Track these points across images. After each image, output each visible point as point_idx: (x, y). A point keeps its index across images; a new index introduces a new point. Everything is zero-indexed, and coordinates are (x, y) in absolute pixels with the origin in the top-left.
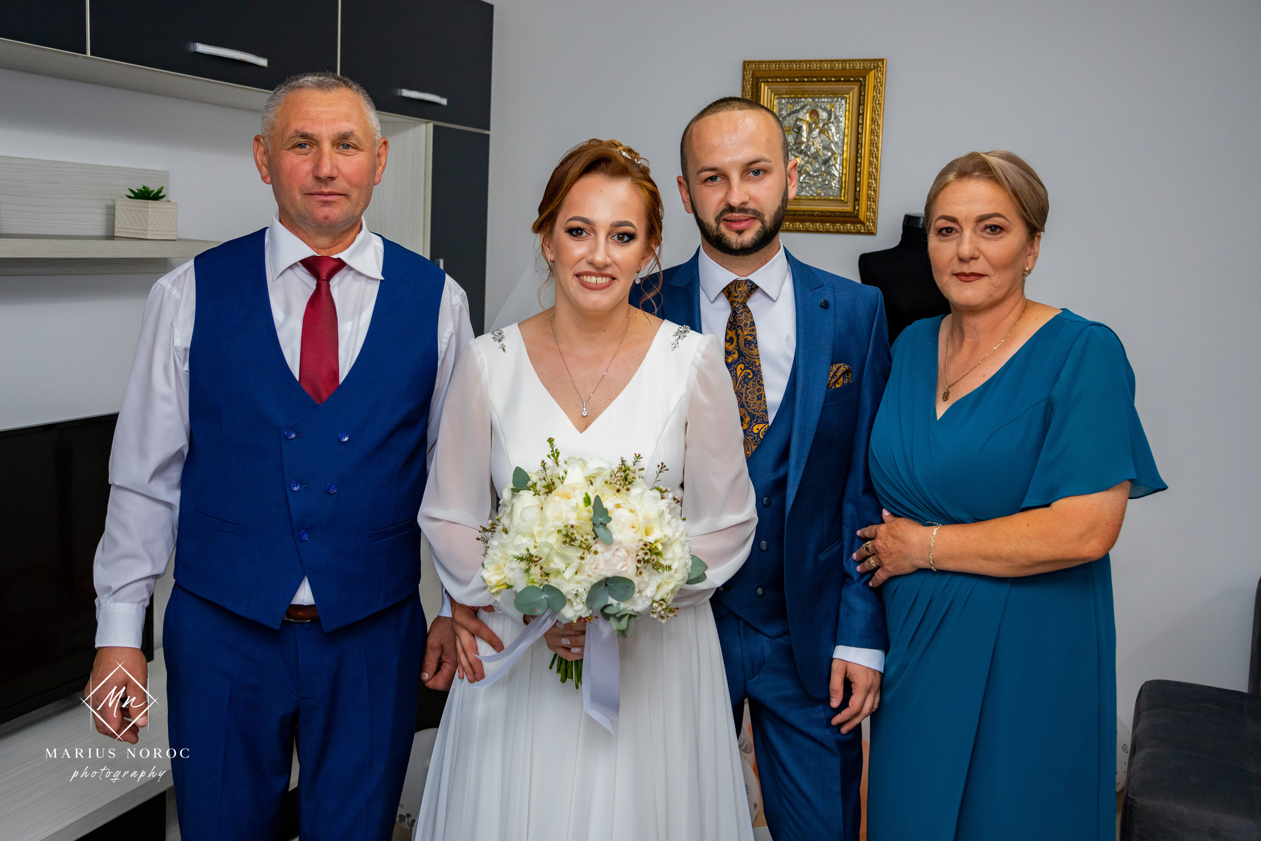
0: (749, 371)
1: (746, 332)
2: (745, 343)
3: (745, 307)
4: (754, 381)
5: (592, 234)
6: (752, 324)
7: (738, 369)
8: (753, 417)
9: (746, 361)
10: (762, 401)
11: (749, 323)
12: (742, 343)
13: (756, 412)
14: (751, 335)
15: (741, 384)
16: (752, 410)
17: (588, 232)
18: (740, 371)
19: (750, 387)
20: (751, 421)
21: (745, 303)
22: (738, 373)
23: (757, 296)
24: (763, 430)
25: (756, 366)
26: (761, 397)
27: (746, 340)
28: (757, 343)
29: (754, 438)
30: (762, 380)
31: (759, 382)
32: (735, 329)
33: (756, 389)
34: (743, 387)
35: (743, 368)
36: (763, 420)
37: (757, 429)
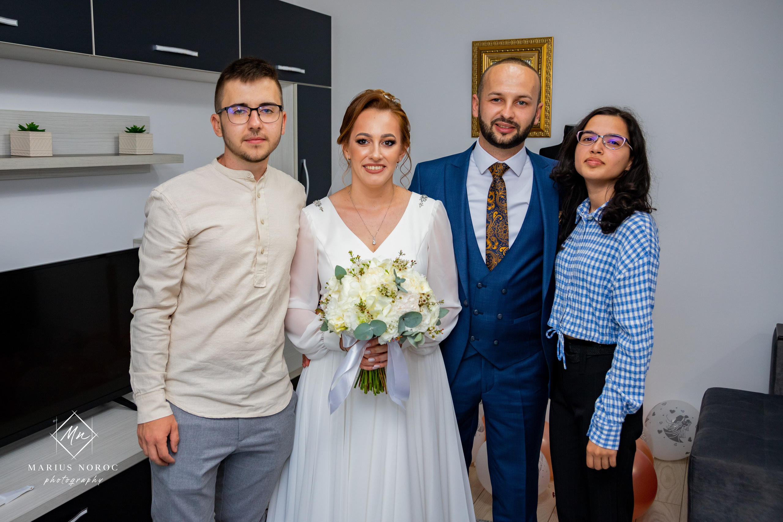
0: (500, 216)
1: (500, 193)
2: (499, 199)
3: (501, 179)
4: (502, 222)
6: (504, 189)
7: (494, 214)
8: (500, 242)
9: (499, 210)
10: (506, 234)
11: (503, 188)
12: (498, 199)
13: (502, 239)
14: (503, 195)
16: (500, 239)
17: (368, 141)
19: (500, 225)
20: (499, 245)
21: (501, 177)
22: (494, 217)
23: (508, 173)
24: (505, 250)
25: (505, 214)
26: (506, 231)
27: (500, 197)
28: (506, 200)
29: (500, 255)
30: (508, 222)
31: (505, 222)
32: (494, 191)
33: (504, 226)
34: (496, 224)
35: (497, 214)
36: (505, 245)
37: (502, 250)
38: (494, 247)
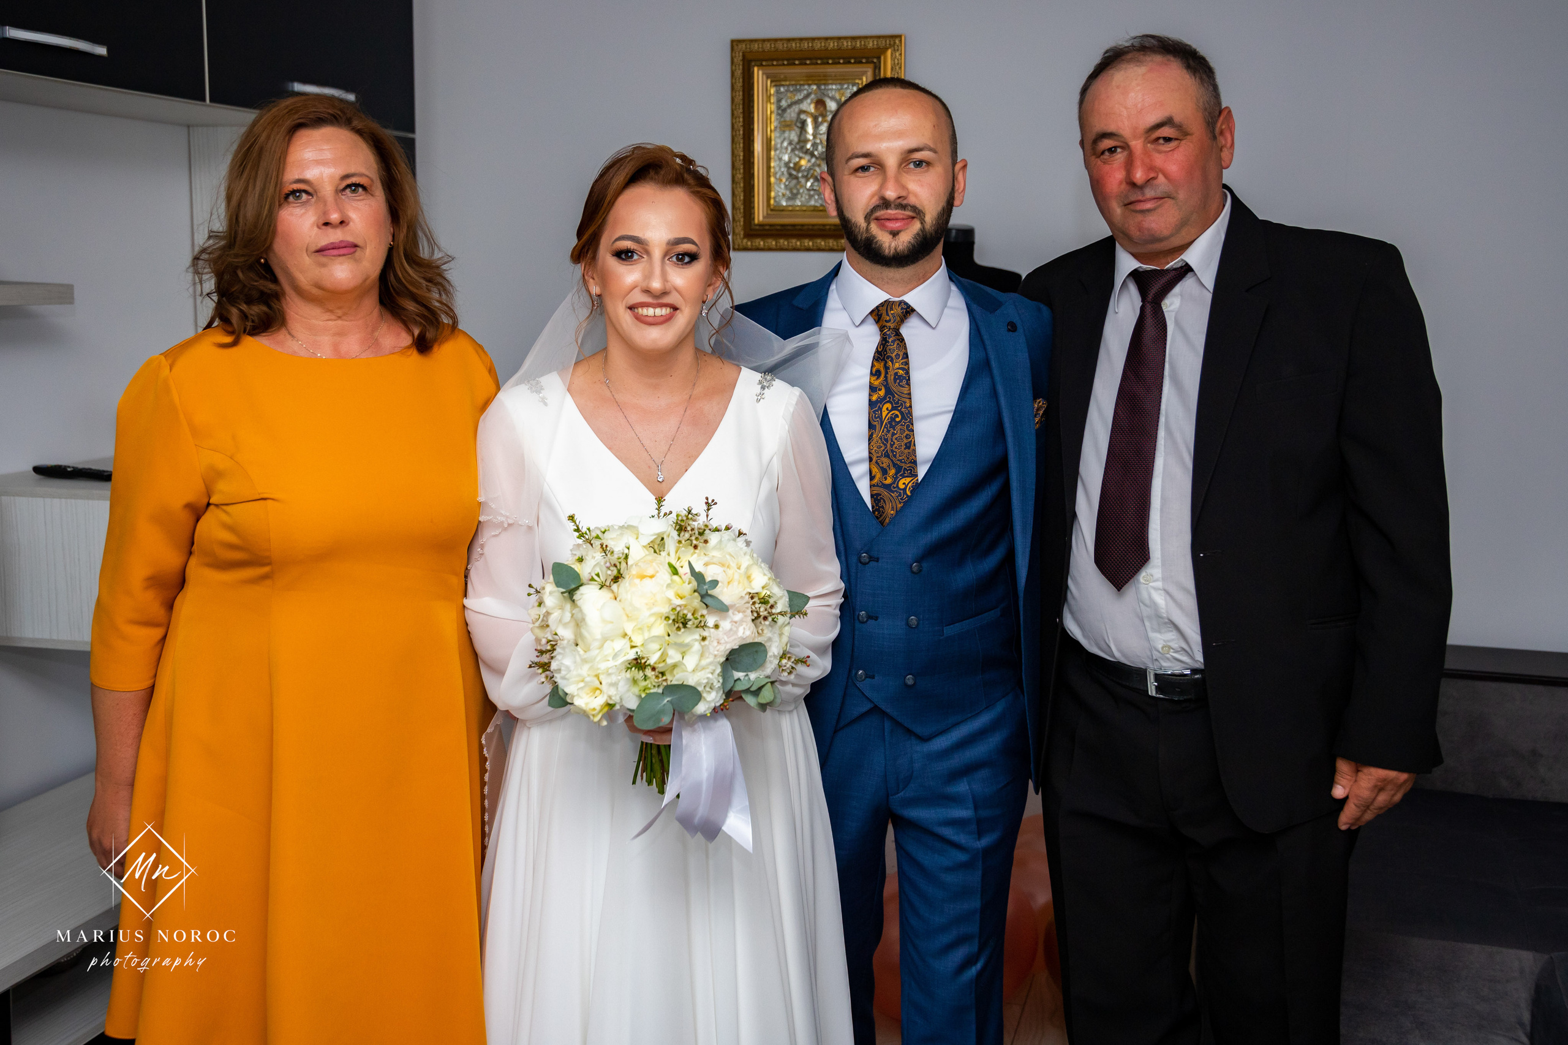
0: (897, 412)
1: (897, 365)
2: (895, 378)
3: (898, 334)
4: (902, 425)
5: (645, 256)
6: (905, 356)
7: (884, 409)
8: (898, 469)
9: (894, 400)
10: (910, 451)
11: (901, 354)
12: (891, 377)
13: (903, 463)
14: (903, 368)
15: (887, 428)
16: (898, 460)
17: (639, 253)
18: (887, 412)
19: (897, 432)
20: (896, 474)
21: (898, 330)
22: (884, 414)
23: (912, 321)
24: (910, 485)
25: (906, 408)
26: (910, 445)
27: (896, 373)
28: (909, 379)
29: (900, 495)
30: (912, 424)
31: (908, 426)
32: (883, 360)
33: (905, 435)
34: (888, 431)
35: (890, 409)
36: (911, 473)
37: (904, 484)
38: (886, 479)
